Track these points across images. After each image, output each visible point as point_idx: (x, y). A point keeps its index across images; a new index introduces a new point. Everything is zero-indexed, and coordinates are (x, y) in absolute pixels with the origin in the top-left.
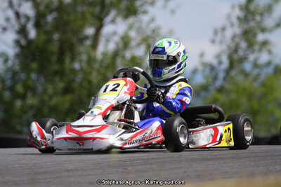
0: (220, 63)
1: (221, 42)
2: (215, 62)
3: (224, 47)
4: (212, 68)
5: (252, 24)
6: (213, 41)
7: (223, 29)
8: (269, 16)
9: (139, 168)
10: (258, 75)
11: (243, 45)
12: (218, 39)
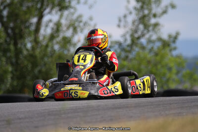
0: (126, 40)
1: (125, 26)
2: (121, 40)
3: (127, 29)
4: (120, 44)
5: (146, 12)
6: (119, 26)
7: (125, 16)
8: (158, 6)
9: (69, 115)
10: (152, 48)
11: (141, 27)
12: (122, 24)
